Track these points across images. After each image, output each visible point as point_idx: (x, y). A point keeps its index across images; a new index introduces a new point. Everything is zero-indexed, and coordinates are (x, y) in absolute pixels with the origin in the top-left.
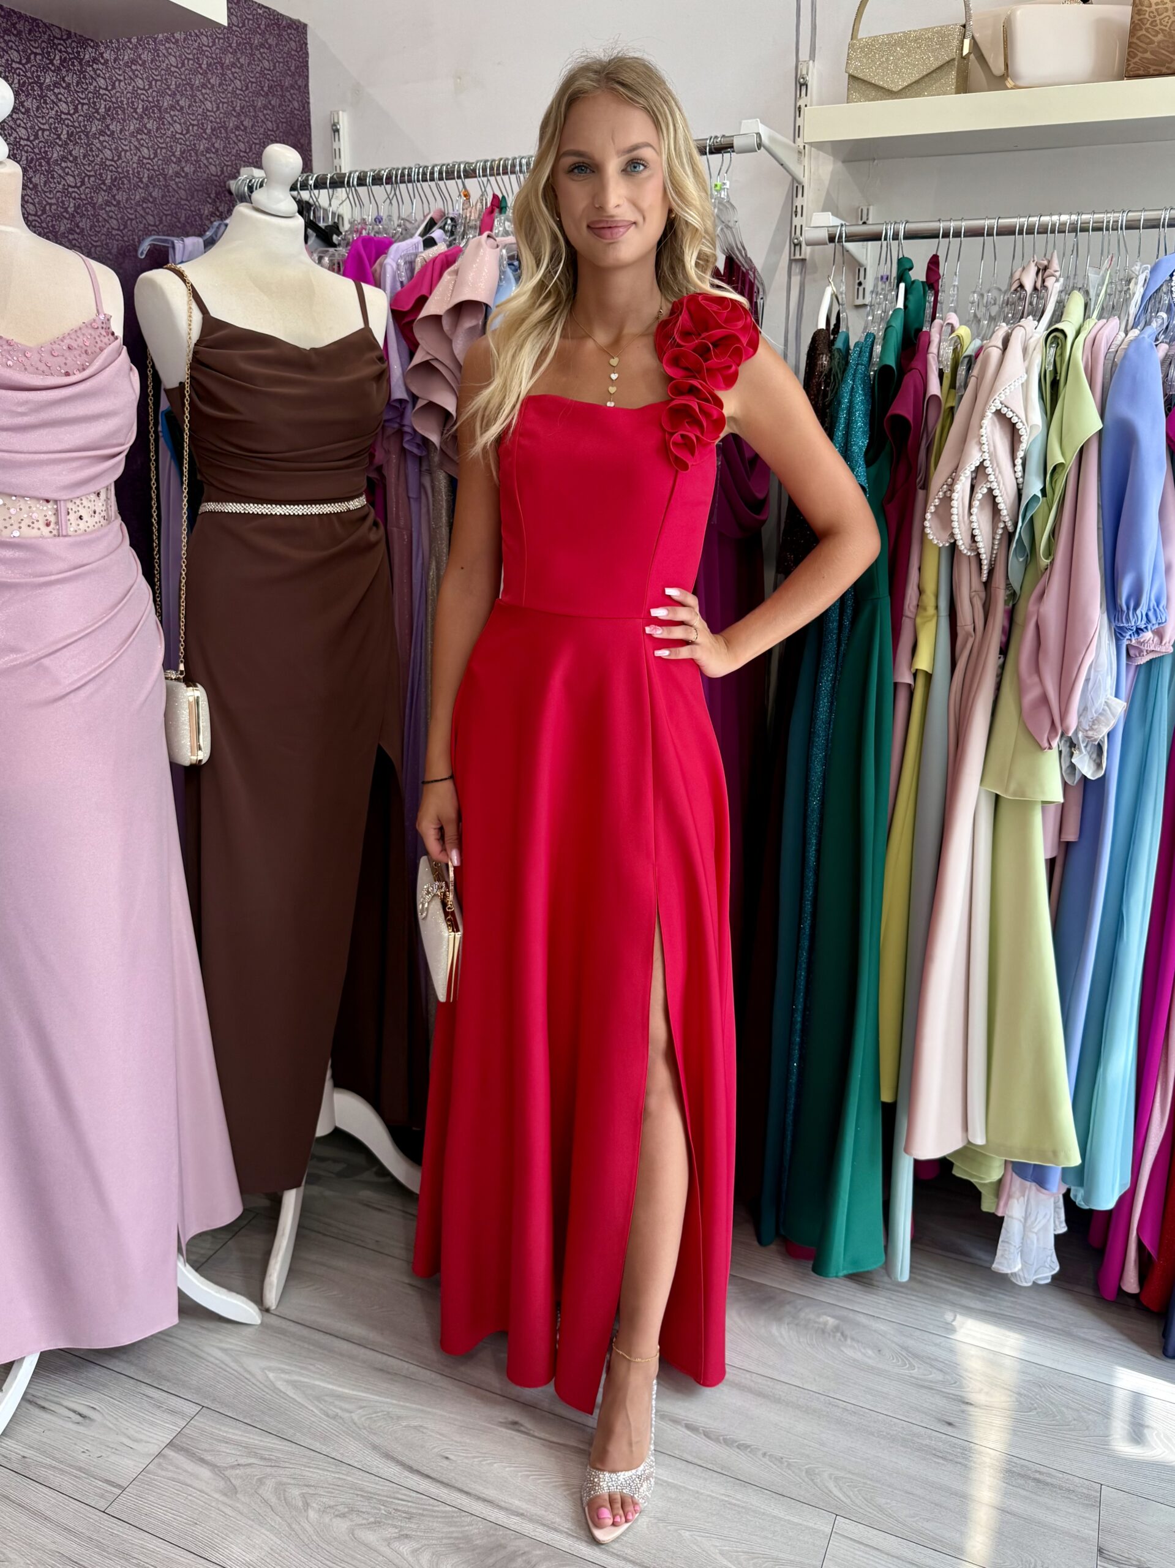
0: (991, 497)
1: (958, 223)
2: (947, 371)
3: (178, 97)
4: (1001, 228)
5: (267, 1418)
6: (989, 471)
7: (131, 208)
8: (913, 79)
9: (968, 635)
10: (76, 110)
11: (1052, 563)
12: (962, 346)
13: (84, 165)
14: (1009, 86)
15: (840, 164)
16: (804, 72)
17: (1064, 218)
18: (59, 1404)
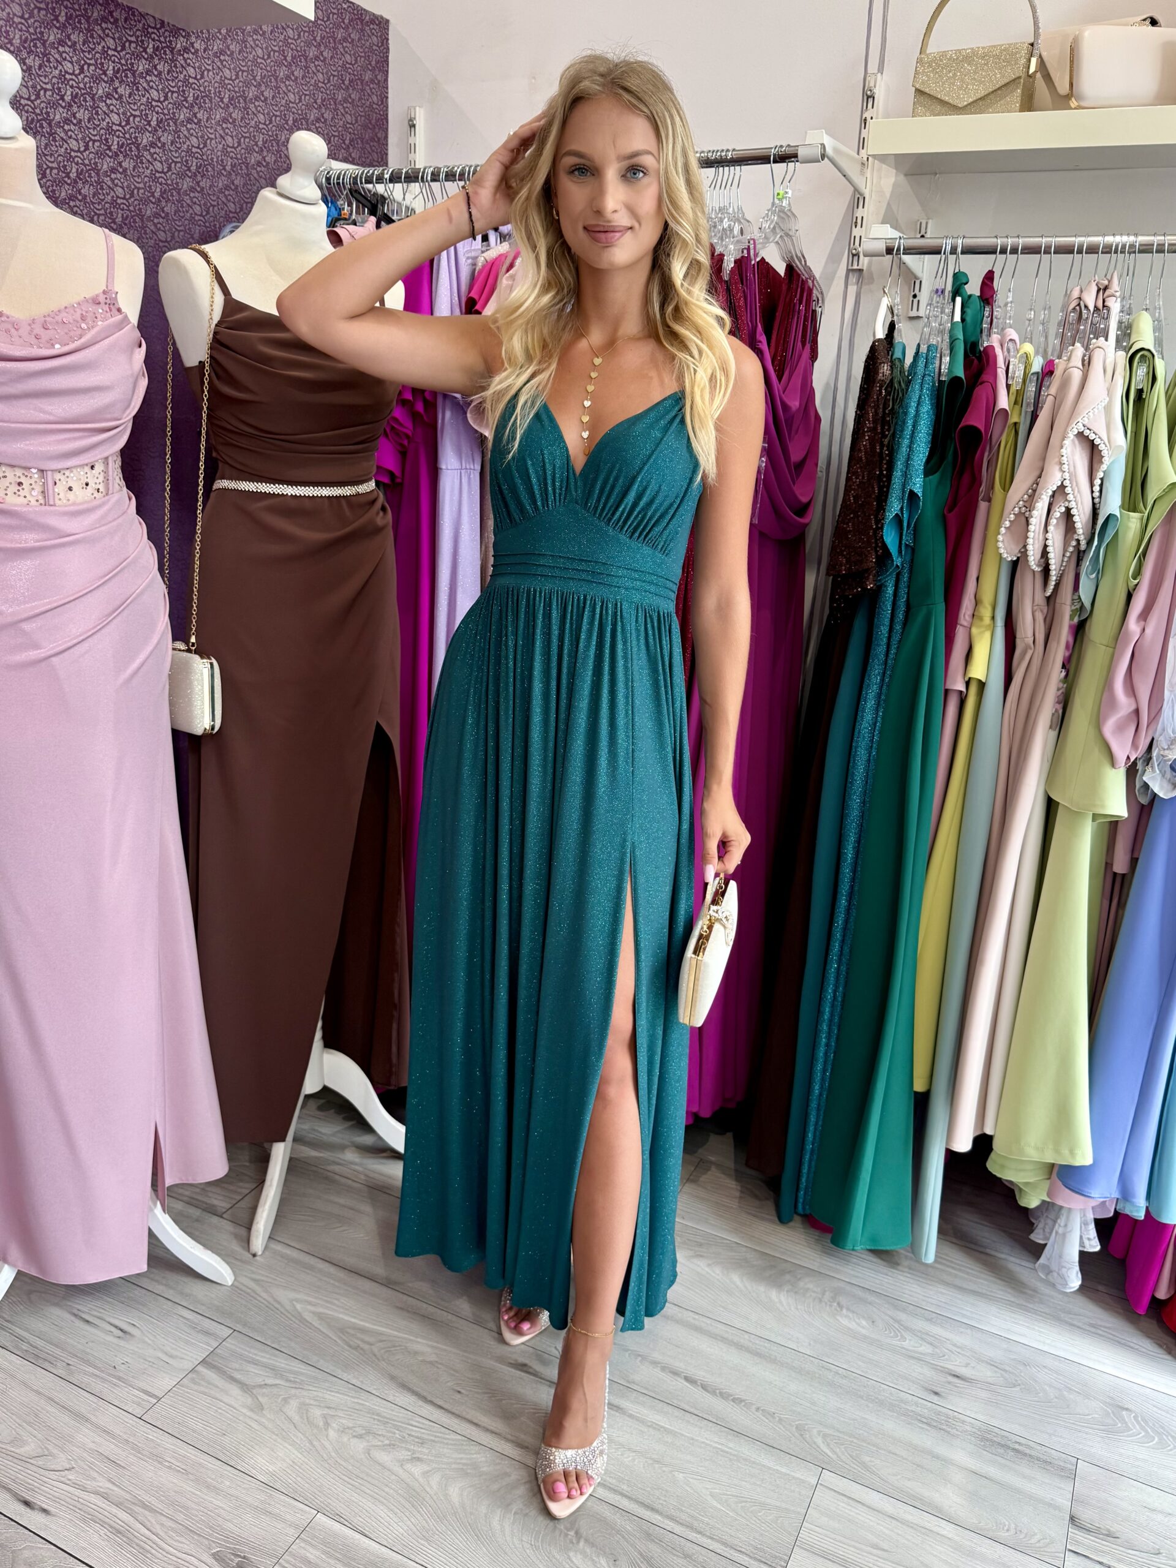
1: (1016, 240)
3: (263, 88)
4: (1059, 247)
5: (293, 1344)
6: (1068, 490)
7: (214, 195)
8: (979, 96)
10: (166, 98)
13: (171, 151)
14: (1073, 106)
15: (902, 177)
16: (872, 85)
17: (1118, 239)
18: (102, 1319)
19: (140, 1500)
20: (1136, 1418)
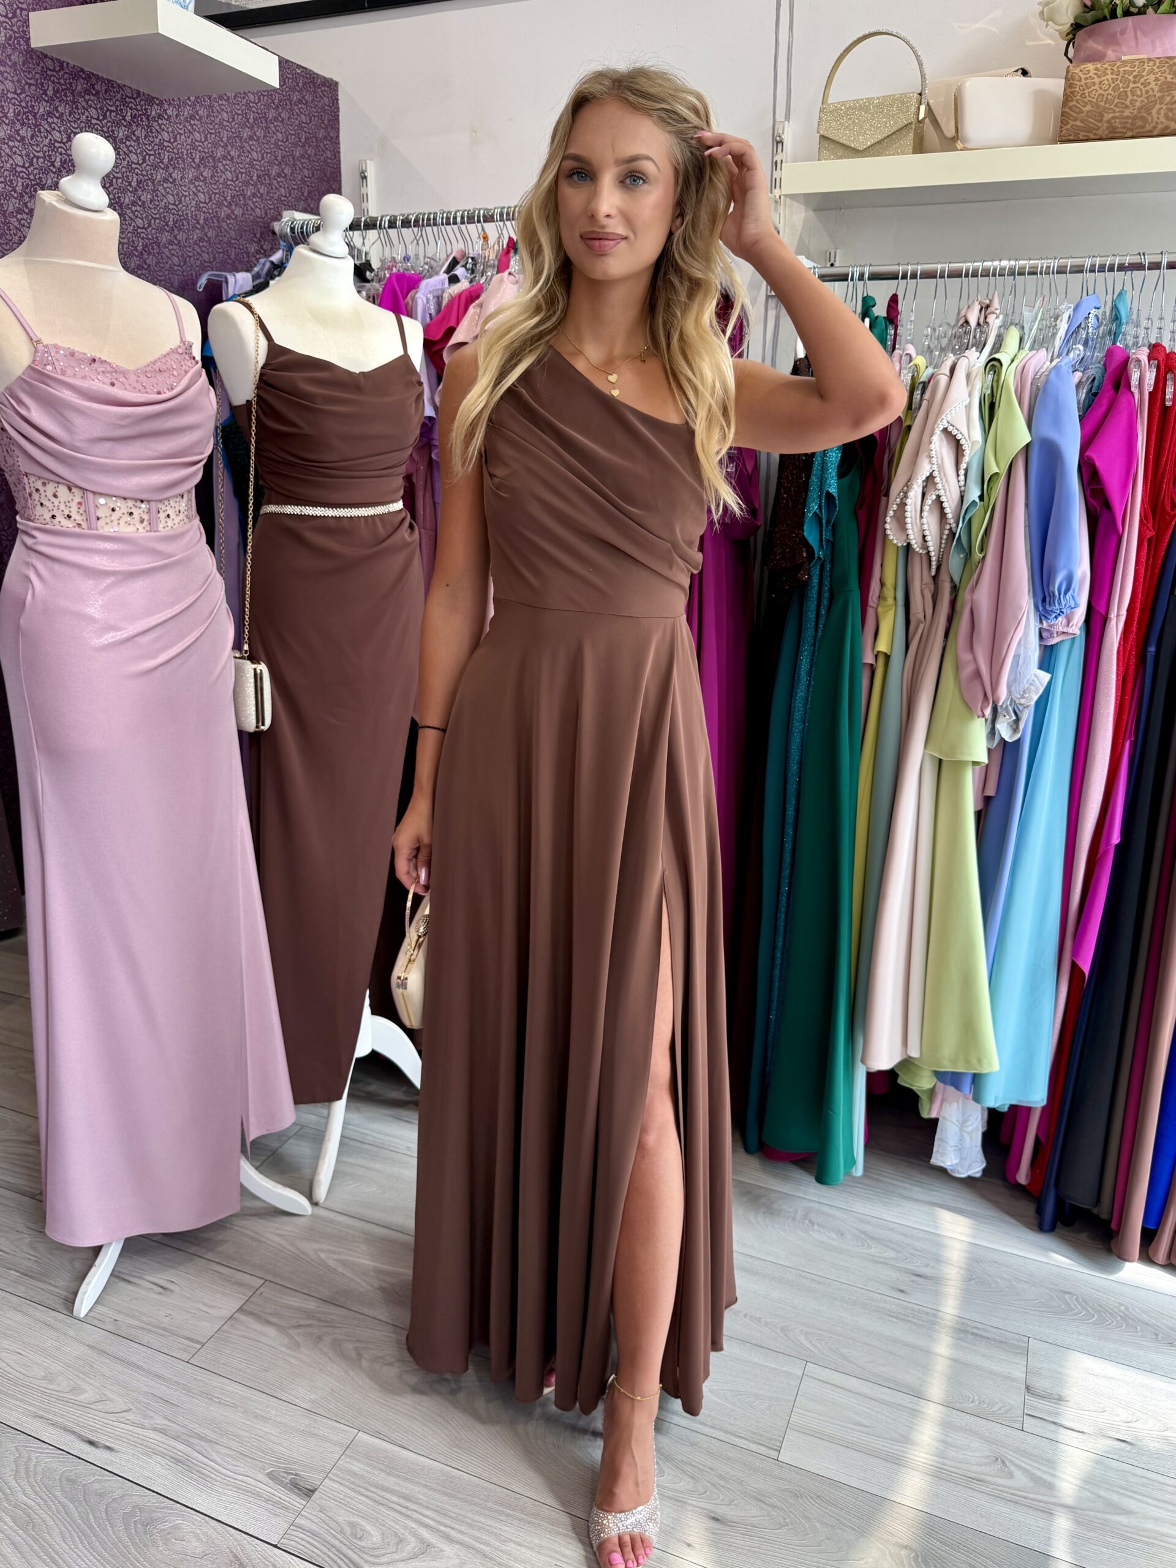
0: (939, 502)
1: (915, 267)
3: (229, 148)
4: (951, 271)
6: (937, 480)
7: (190, 247)
8: (875, 140)
10: (144, 161)
11: (984, 558)
12: (918, 373)
14: (959, 147)
15: (811, 213)
16: (781, 131)
17: (1004, 263)
18: (143, 1279)
19: (196, 1433)
20: (1077, 1300)
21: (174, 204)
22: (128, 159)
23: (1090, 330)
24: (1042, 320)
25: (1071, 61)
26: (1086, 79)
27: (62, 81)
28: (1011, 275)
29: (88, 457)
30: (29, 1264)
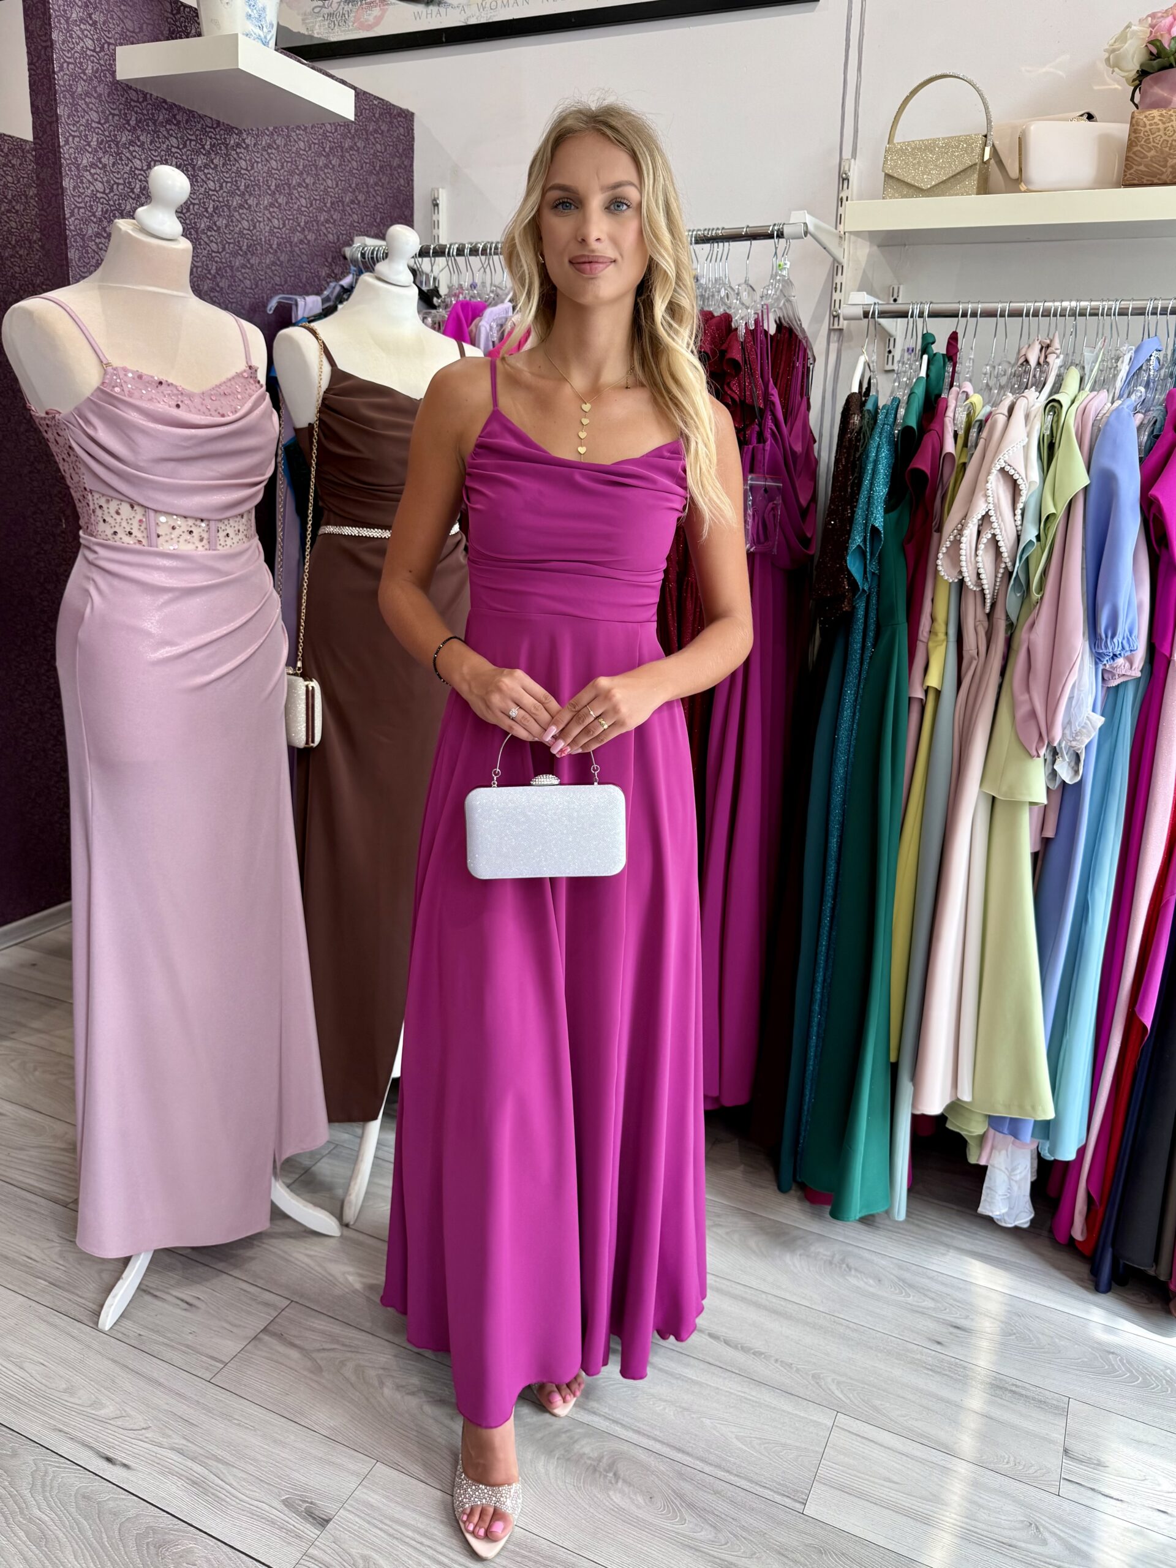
0: (995, 542)
1: (975, 305)
2: (961, 433)
3: (305, 176)
4: (1011, 310)
5: (347, 1311)
6: (993, 519)
7: (262, 270)
8: (941, 180)
9: (972, 658)
10: (221, 187)
11: (1042, 598)
12: (974, 412)
13: (225, 233)
14: (1023, 189)
15: (875, 250)
16: (847, 169)
17: (1066, 304)
18: (168, 1293)
19: (213, 1455)
20: (1121, 1361)
21: (249, 230)
22: (205, 186)
23: (1152, 373)
24: (1103, 361)
25: (1137, 106)
26: (1151, 125)
27: (145, 112)
28: (1072, 316)
29: (151, 477)
30: (58, 1273)
